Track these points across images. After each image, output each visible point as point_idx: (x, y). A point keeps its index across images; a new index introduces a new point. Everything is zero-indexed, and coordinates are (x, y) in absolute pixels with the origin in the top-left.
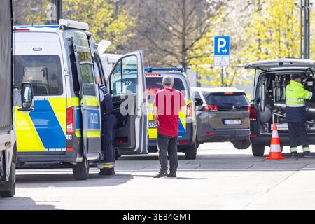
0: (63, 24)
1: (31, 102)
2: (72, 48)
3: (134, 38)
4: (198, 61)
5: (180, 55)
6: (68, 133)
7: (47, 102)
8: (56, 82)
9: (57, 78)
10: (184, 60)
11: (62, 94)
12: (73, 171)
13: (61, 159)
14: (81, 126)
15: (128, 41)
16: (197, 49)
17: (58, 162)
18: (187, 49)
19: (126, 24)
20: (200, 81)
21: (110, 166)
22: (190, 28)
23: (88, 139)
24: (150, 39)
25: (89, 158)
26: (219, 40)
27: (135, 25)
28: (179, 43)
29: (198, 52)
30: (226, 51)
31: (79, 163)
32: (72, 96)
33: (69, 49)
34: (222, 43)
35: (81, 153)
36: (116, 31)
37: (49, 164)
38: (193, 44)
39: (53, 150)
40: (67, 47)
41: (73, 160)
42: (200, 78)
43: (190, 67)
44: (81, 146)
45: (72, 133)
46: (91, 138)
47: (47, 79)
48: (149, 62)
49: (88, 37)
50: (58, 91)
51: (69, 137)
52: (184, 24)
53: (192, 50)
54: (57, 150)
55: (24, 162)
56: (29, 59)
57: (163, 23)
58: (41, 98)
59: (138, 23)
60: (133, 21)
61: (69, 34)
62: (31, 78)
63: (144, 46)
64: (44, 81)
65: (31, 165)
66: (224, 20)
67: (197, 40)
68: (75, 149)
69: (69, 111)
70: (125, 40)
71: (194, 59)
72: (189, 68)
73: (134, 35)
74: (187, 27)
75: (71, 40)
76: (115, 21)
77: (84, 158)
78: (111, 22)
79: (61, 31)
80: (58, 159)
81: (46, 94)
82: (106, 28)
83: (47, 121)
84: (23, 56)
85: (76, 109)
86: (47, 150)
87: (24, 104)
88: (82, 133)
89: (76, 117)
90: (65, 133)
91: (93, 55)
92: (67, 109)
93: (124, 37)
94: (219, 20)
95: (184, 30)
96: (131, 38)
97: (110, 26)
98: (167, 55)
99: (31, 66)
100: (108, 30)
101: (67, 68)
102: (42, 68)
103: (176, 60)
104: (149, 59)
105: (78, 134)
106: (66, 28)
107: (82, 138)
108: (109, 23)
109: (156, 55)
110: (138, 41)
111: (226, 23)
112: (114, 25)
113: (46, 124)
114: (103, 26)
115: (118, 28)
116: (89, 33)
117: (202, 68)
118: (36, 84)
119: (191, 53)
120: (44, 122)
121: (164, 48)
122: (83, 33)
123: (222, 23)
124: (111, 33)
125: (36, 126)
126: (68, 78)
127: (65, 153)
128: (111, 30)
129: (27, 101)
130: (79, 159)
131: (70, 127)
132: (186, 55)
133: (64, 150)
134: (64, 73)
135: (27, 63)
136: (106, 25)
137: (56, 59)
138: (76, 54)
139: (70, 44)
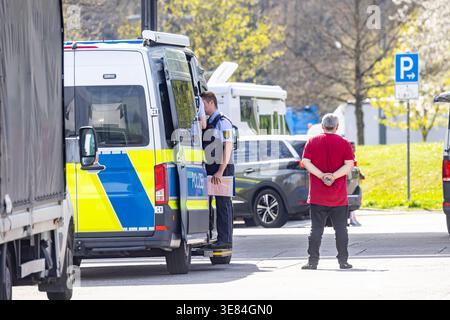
0: (149, 38)
1: (94, 156)
2: (162, 74)
3: (283, 58)
4: (379, 92)
5: (353, 83)
6: (157, 204)
7: (124, 157)
8: (139, 126)
9: (141, 120)
10: (358, 91)
11: (147, 143)
12: (167, 261)
13: (148, 243)
14: (177, 193)
15: (273, 62)
16: (378, 74)
17: (144, 248)
18: (363, 75)
19: (269, 38)
20: (384, 122)
21: (224, 253)
22: (367, 43)
23: (188, 212)
24: (306, 60)
25: (190, 242)
26: (403, 60)
27: (283, 39)
28: (351, 65)
29: (380, 78)
30: (413, 76)
31: (175, 249)
32: (163, 148)
33: (158, 76)
34: (407, 64)
35: (178, 233)
36: (256, 48)
37: (128, 251)
38: (372, 67)
39: (134, 229)
40: (156, 72)
41: (165, 244)
42: (384, 118)
43: (367, 100)
44: (178, 222)
45: (164, 204)
46: (193, 211)
47: (126, 121)
48: (306, 95)
49: (189, 57)
50: (141, 140)
51: (158, 210)
52: (358, 36)
53: (371, 76)
54: (141, 229)
55: (91, 249)
56: (97, 90)
57: (326, 35)
58: (116, 150)
59: (288, 35)
60: (280, 32)
61: (158, 53)
62: (102, 120)
63: (298, 70)
64: (121, 125)
65: (101, 252)
66: (420, 29)
67: (379, 59)
68: (168, 228)
69: (159, 170)
70: (268, 62)
71: (374, 89)
72: (368, 103)
73: (282, 53)
74: (363, 42)
75: (161, 61)
76: (253, 33)
77: (183, 241)
78: (247, 34)
79: (146, 49)
80: (143, 243)
81: (124, 145)
82: (240, 44)
83: (126, 185)
84: (88, 88)
85: (169, 166)
86: (125, 229)
87: (83, 159)
88: (178, 204)
89: (170, 178)
90: (153, 204)
91: (196, 84)
92: (156, 167)
93: (267, 56)
94: (412, 30)
95: (358, 45)
96: (276, 58)
97: (245, 41)
98: (332, 83)
99: (99, 103)
100: (243, 47)
101: (154, 105)
102: (118, 105)
103: (346, 91)
104: (305, 90)
105: (172, 205)
106: (153, 44)
107: (178, 211)
108: (243, 35)
109: (316, 83)
110: (288, 63)
111: (422, 34)
112: (251, 39)
113: (126, 190)
114: (234, 40)
115: (256, 43)
116: (189, 50)
117: (387, 103)
118: (109, 129)
119: (369, 80)
120: (123, 187)
121: (327, 73)
122: (181, 51)
123: (416, 33)
124: (248, 51)
125: (108, 193)
126: (156, 120)
127: (153, 233)
128: (248, 47)
129: (88, 154)
130: (175, 243)
131: (161, 194)
132: (361, 82)
133: (152, 229)
134: (150, 112)
135: (94, 97)
136: (239, 40)
137: (138, 91)
138: (169, 83)
139: (159, 68)
